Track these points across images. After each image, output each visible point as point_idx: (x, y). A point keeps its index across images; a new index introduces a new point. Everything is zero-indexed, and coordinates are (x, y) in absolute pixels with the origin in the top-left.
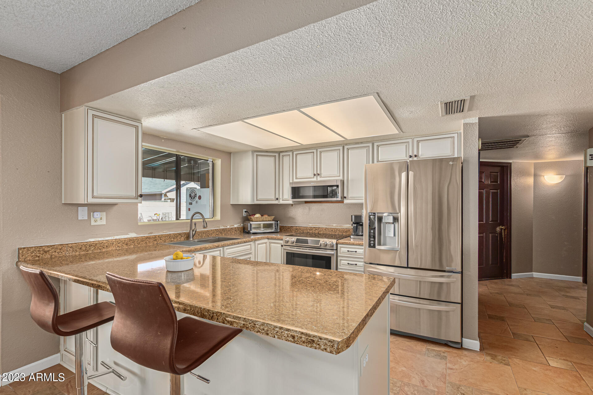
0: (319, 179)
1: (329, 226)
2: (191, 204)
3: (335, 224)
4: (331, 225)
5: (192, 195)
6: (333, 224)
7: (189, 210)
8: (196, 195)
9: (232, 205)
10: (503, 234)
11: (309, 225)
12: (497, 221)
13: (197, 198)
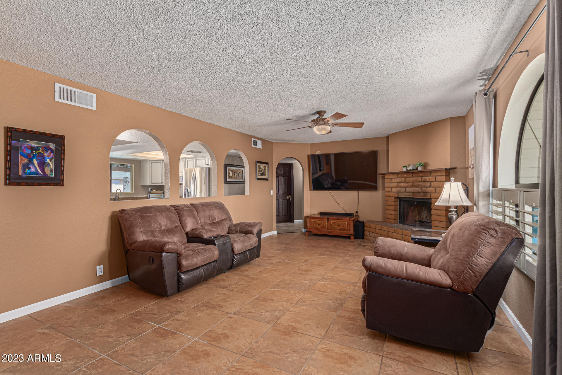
2: (125, 186)
5: (125, 181)
7: (124, 189)
8: (127, 181)
9: (142, 186)
10: (291, 200)
12: (287, 193)
13: (128, 183)
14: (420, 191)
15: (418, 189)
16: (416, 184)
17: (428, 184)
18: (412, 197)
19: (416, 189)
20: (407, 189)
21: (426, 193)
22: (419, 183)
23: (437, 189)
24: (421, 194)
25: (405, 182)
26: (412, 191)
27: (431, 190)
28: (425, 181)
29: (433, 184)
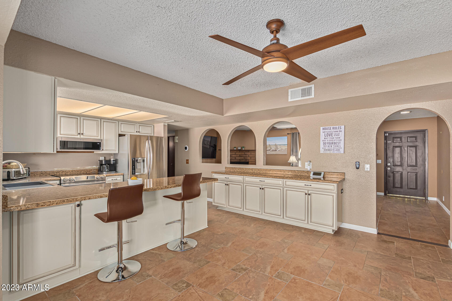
0: (82, 136)
1: (74, 168)
3: (79, 167)
4: (76, 167)
6: (78, 167)
11: (55, 169)
14: (243, 158)
15: (242, 158)
16: (241, 156)
17: (248, 156)
18: (239, 161)
19: (241, 158)
20: (236, 158)
21: (246, 159)
22: (243, 155)
23: (251, 158)
24: (244, 160)
25: (235, 154)
26: (239, 159)
27: (249, 158)
28: (246, 155)
29: (250, 156)
